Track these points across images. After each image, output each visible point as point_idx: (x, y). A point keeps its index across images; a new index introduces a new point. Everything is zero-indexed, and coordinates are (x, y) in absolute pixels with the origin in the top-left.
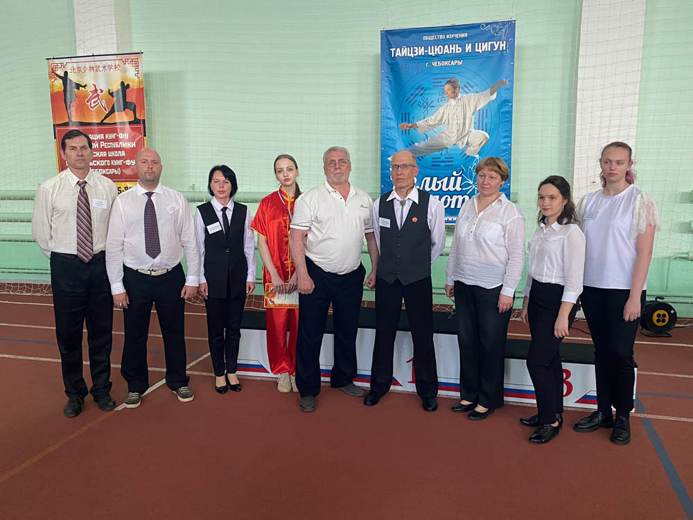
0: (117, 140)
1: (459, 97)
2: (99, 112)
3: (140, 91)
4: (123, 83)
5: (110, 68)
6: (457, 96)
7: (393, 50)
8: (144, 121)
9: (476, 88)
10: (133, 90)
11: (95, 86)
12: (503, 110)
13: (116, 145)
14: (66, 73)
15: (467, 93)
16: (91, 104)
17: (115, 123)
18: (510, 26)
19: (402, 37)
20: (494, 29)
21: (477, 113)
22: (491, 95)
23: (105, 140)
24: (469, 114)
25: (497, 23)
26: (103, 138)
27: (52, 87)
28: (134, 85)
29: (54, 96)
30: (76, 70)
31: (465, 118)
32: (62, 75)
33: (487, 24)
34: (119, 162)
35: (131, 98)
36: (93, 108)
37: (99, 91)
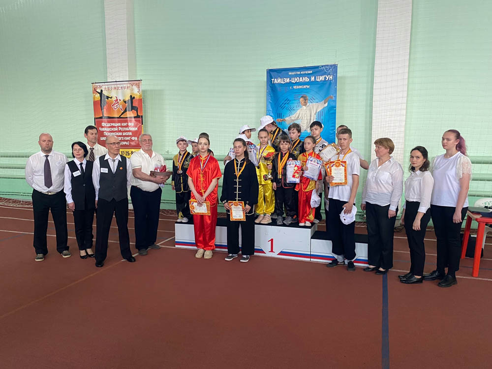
0: (127, 126)
1: (308, 104)
2: (118, 111)
3: (140, 100)
4: (131, 96)
5: (125, 88)
6: (306, 104)
7: (273, 80)
8: (142, 116)
9: (317, 100)
10: (136, 99)
11: (116, 97)
12: (331, 112)
13: (127, 129)
14: (102, 91)
15: (312, 103)
16: (114, 107)
17: (127, 117)
18: (335, 67)
19: (278, 73)
20: (326, 69)
21: (317, 113)
22: (325, 103)
23: (121, 127)
24: (313, 114)
25: (328, 65)
26: (120, 125)
27: (94, 98)
28: (137, 97)
29: (95, 103)
30: (107, 89)
31: (311, 116)
32: (100, 92)
33: (322, 66)
34: (128, 138)
35: (135, 104)
36: (115, 109)
37: (119, 100)
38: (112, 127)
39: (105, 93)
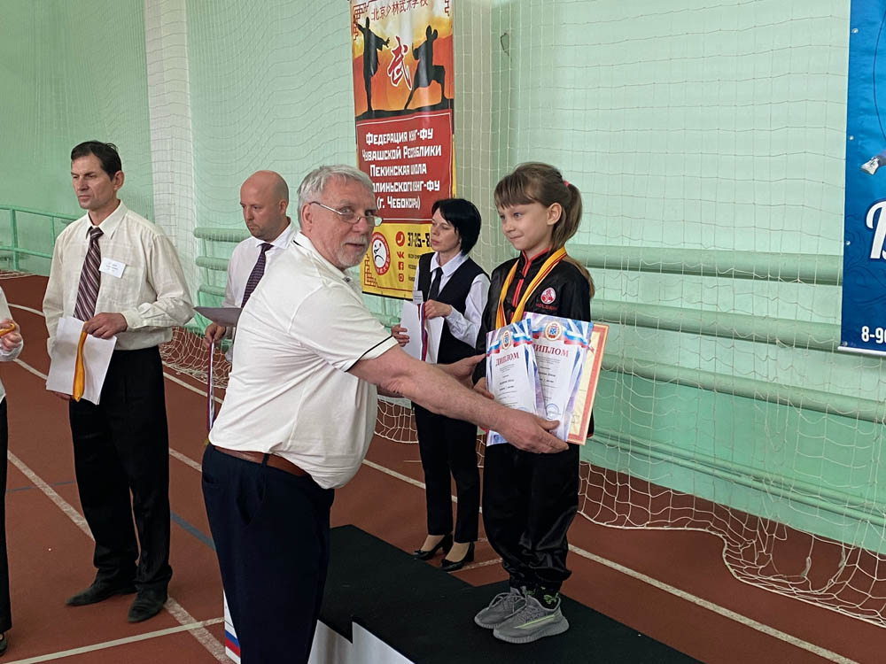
0: (419, 142)
2: (403, 89)
3: (450, 41)
4: (429, 28)
8: (452, 100)
11: (398, 39)
13: (417, 152)
14: (368, 20)
16: (393, 74)
17: (420, 110)
23: (410, 144)
26: (406, 138)
27: (354, 49)
28: (442, 32)
29: (356, 66)
30: (379, 15)
32: (364, 26)
34: (418, 186)
36: (396, 82)
37: (403, 48)
38: (391, 146)
39: (375, 28)
